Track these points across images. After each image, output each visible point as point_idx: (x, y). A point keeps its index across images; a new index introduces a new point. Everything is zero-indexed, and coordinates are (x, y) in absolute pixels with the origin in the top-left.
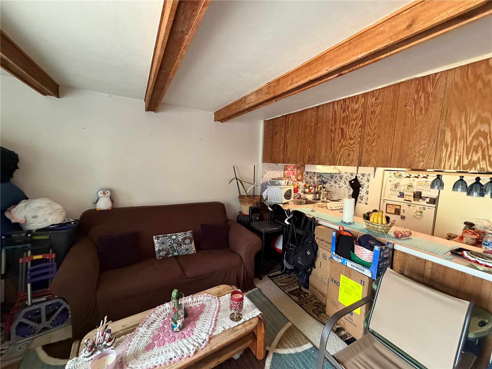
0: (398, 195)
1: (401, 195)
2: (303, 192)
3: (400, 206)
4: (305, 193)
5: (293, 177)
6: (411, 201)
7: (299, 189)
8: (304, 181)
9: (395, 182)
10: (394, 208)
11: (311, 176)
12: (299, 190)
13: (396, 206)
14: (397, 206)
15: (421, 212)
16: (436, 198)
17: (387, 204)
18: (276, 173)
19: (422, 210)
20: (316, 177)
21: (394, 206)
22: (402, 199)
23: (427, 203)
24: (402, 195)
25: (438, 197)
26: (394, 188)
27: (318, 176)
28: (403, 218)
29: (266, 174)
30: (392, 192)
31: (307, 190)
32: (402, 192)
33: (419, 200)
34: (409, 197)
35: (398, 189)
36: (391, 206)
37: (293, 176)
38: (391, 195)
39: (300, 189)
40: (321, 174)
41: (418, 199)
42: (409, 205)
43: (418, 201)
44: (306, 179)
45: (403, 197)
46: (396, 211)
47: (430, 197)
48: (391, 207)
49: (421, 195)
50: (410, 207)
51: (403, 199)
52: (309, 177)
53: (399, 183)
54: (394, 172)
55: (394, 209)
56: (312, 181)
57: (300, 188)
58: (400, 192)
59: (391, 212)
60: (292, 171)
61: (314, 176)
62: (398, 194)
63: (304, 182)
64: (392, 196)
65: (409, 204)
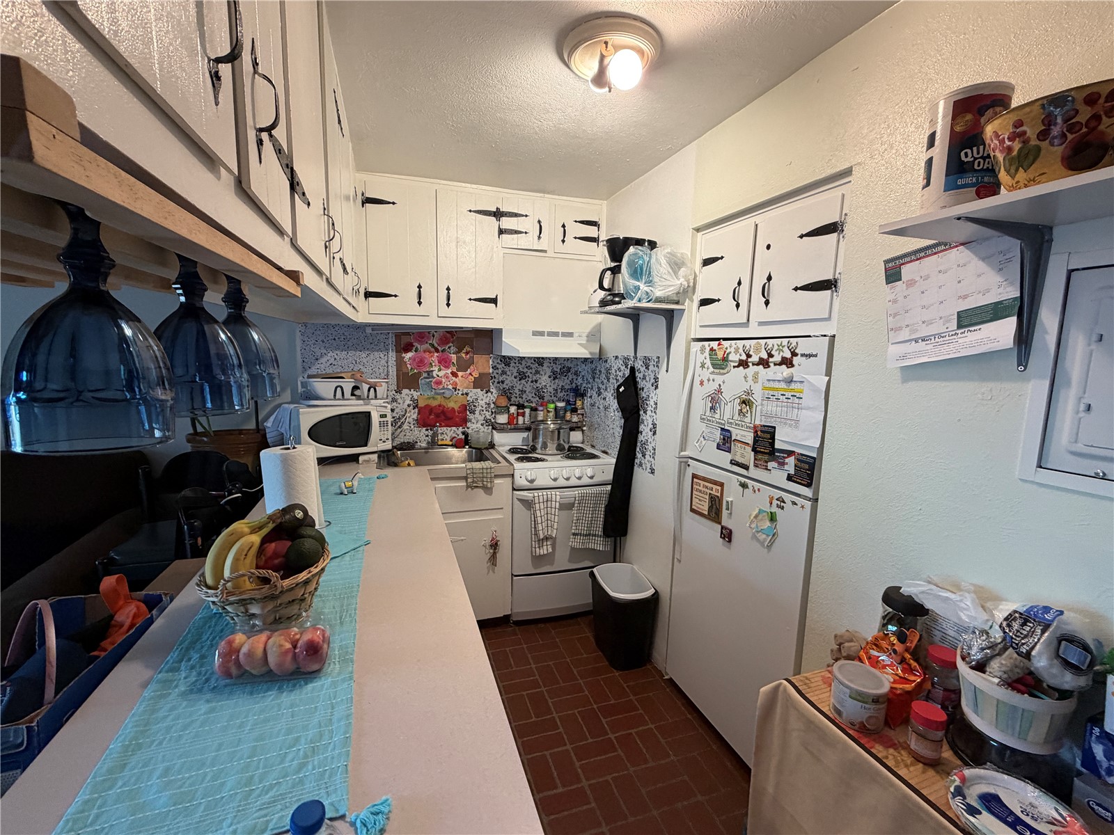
0: (718, 440)
1: (724, 439)
2: (487, 422)
3: (722, 485)
4: (495, 427)
5: (442, 373)
6: (747, 468)
7: (473, 412)
8: (492, 386)
9: (712, 388)
11: (525, 370)
12: (470, 416)
13: (711, 485)
14: (714, 487)
15: (773, 518)
16: (812, 458)
17: (693, 477)
18: (365, 360)
19: (774, 509)
20: (549, 373)
21: (707, 484)
22: (726, 459)
23: (789, 477)
24: (726, 442)
25: (821, 449)
26: (708, 412)
27: (554, 372)
28: (727, 535)
29: (320, 361)
30: (703, 427)
31: (502, 419)
32: (726, 427)
33: (767, 462)
34: (743, 450)
35: (718, 415)
36: (703, 483)
37: (440, 370)
38: (703, 438)
39: (477, 412)
40: (568, 364)
41: (766, 457)
42: (744, 486)
43: (767, 468)
44: (503, 382)
45: (729, 451)
46: (712, 505)
47: (798, 450)
48: (702, 488)
49: (772, 444)
50: (745, 490)
51: (728, 456)
52: (515, 374)
53: (720, 390)
54: (712, 344)
55: (707, 497)
56: (528, 389)
57: (478, 410)
58: (722, 429)
59: (701, 508)
60: (436, 354)
61: (537, 372)
62: (718, 436)
63: (494, 391)
65: (743, 480)
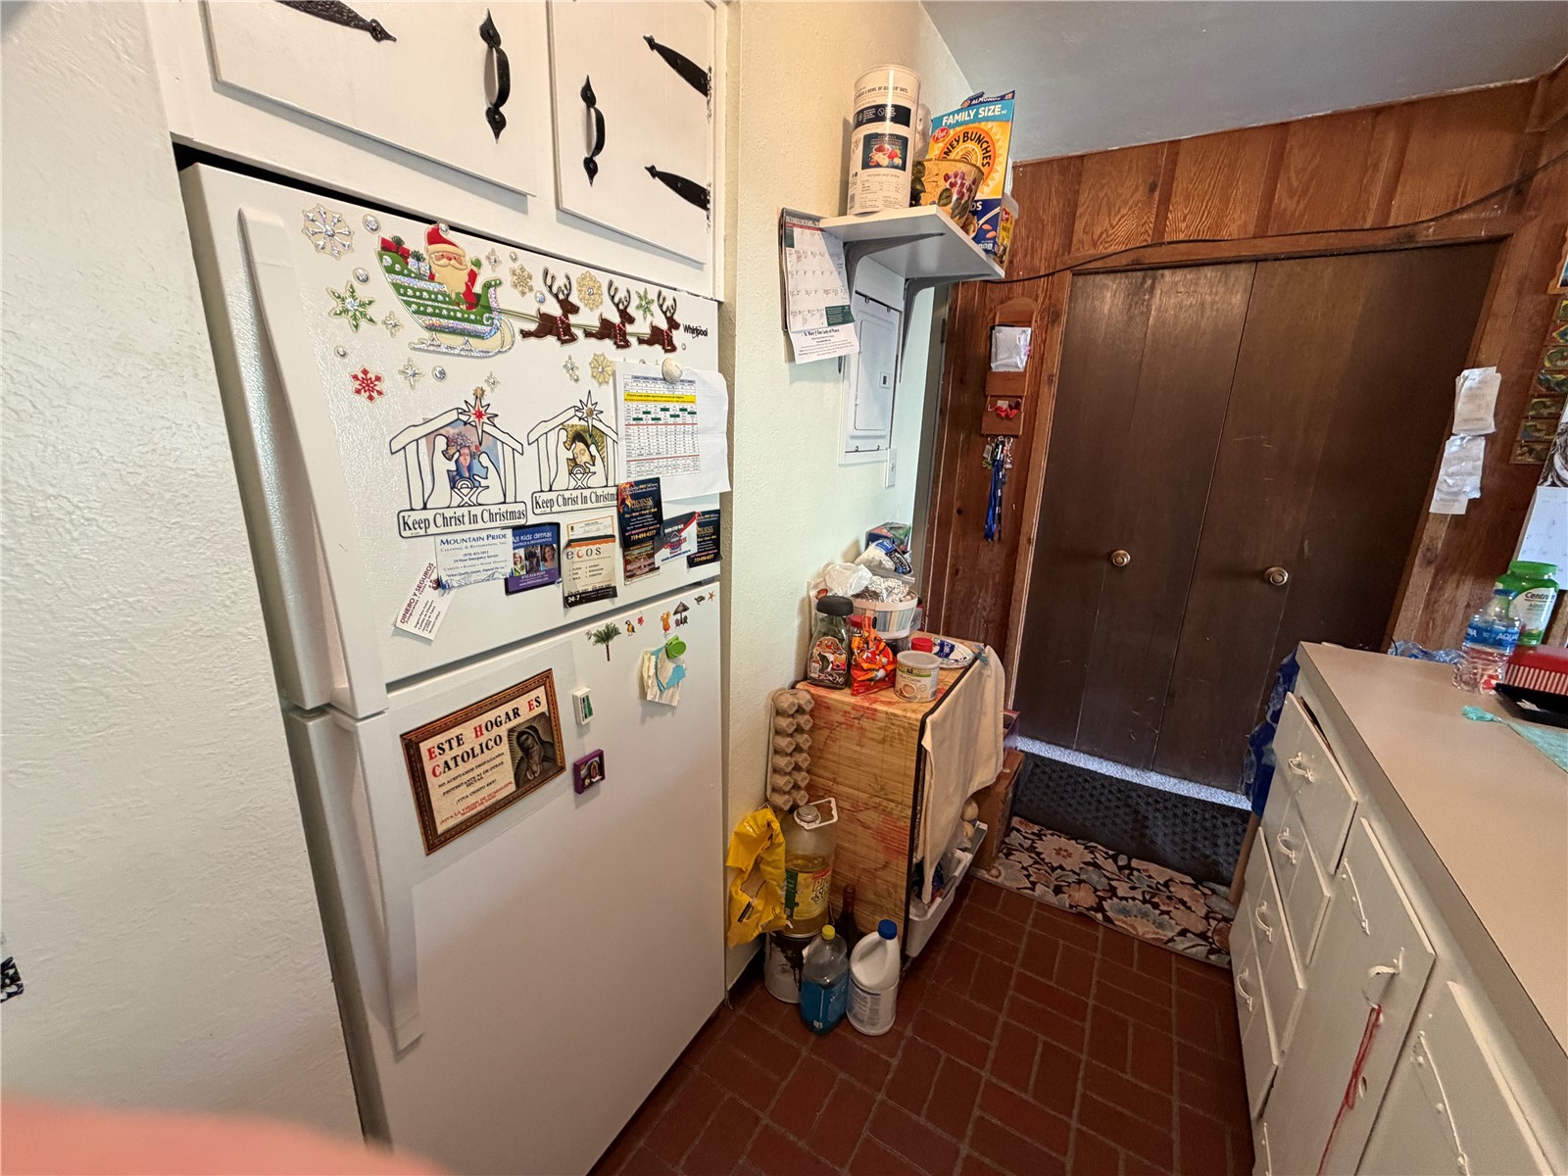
0: (507, 568)
1: (530, 556)
3: (545, 678)
6: (608, 592)
9: (442, 401)
10: (503, 731)
13: (508, 707)
14: (521, 703)
16: (717, 512)
17: (411, 744)
21: (490, 716)
22: (544, 604)
23: (692, 562)
25: (726, 498)
26: (442, 494)
30: (426, 552)
32: (532, 520)
33: (651, 556)
34: (594, 559)
35: (491, 495)
36: (466, 730)
38: (430, 594)
41: (647, 548)
42: (606, 636)
43: (653, 569)
45: (555, 576)
46: (526, 751)
47: (699, 509)
48: (471, 742)
49: (658, 515)
50: (613, 643)
51: (553, 594)
53: (479, 412)
54: (393, 227)
58: (518, 530)
59: (480, 799)
62: (505, 555)
64: (442, 602)
65: (600, 626)
